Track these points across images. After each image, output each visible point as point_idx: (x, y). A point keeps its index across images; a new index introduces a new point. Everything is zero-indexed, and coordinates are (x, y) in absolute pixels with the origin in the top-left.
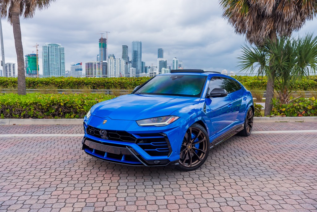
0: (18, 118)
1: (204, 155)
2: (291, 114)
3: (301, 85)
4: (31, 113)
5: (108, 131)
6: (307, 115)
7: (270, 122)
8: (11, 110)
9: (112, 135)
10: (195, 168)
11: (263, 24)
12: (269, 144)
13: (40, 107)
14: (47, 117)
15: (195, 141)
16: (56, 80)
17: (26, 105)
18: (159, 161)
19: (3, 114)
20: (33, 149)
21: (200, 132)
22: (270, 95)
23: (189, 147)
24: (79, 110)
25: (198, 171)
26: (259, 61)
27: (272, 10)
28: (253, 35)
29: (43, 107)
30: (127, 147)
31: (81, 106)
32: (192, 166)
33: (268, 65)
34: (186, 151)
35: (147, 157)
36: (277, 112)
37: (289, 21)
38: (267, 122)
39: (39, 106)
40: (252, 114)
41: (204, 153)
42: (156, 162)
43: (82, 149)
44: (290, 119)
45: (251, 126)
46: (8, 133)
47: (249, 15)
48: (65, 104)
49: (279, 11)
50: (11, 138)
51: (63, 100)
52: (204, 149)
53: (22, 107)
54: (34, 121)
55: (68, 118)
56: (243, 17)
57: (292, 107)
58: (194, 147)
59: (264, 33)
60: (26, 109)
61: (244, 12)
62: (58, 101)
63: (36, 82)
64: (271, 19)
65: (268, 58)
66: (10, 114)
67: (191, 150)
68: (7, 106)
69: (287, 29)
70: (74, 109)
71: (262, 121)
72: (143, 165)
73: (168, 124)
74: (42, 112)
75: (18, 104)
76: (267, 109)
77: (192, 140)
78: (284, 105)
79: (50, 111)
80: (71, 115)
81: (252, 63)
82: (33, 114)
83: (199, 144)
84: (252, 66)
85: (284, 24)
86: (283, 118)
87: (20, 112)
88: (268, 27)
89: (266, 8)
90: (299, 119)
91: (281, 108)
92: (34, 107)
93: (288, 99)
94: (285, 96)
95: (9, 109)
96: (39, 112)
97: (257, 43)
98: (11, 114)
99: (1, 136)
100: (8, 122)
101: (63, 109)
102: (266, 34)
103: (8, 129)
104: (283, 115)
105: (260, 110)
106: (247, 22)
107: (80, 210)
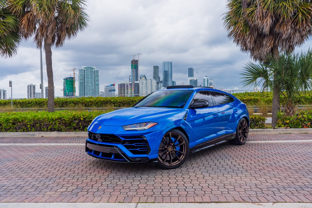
0: (46, 131)
1: (184, 156)
2: (296, 126)
4: (56, 127)
5: (102, 135)
7: (274, 133)
9: (105, 138)
10: (175, 167)
11: (264, 42)
13: (64, 121)
14: (69, 130)
15: (176, 144)
16: (85, 100)
17: (53, 120)
18: (140, 159)
19: (34, 128)
20: (52, 154)
21: (180, 137)
22: (276, 108)
23: (170, 149)
25: (177, 170)
26: (262, 76)
27: (269, 29)
28: (256, 52)
29: (66, 122)
30: (115, 147)
32: (172, 165)
33: (272, 80)
34: (167, 152)
35: (130, 155)
38: (270, 133)
41: (183, 155)
42: (138, 159)
43: (86, 151)
44: (294, 130)
45: (245, 136)
46: (35, 143)
47: (249, 34)
48: (84, 119)
49: (276, 30)
50: (37, 146)
51: (83, 115)
52: (183, 151)
53: (50, 122)
54: (58, 133)
56: (244, 37)
57: (297, 119)
58: (174, 149)
60: (52, 123)
61: (245, 32)
62: (78, 116)
63: (69, 102)
64: (271, 38)
65: (270, 72)
67: (171, 152)
68: (38, 121)
69: (288, 46)
71: (266, 133)
72: (127, 161)
73: (147, 128)
74: (66, 126)
75: (46, 119)
76: (274, 122)
77: (172, 143)
78: (288, 117)
79: (72, 125)
81: (255, 78)
82: (58, 128)
83: (179, 147)
84: (255, 81)
85: (284, 41)
86: (287, 129)
87: (47, 126)
89: (263, 28)
90: (304, 130)
91: (285, 120)
92: (59, 122)
93: (294, 112)
94: (291, 108)
95: (39, 124)
96: (63, 126)
97: (261, 60)
98: (40, 128)
99: (30, 144)
100: (38, 134)
101: (83, 123)
102: (267, 51)
103: (36, 140)
104: (287, 127)
105: (263, 122)
106: (248, 40)
107: (71, 190)
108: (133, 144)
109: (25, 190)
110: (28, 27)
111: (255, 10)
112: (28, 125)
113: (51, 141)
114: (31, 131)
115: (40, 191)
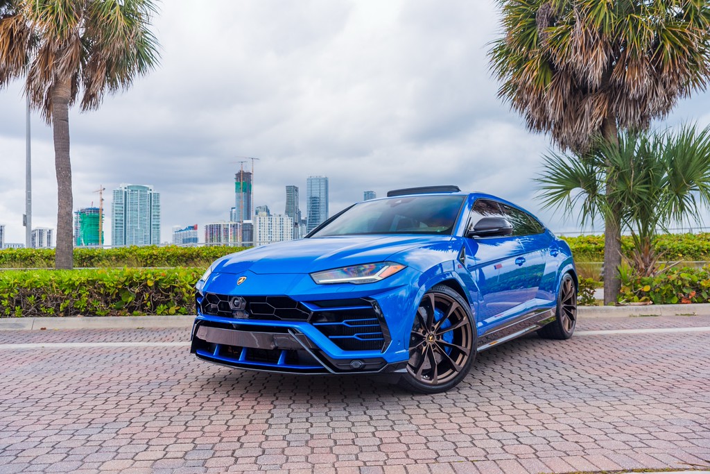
0: (53, 316)
1: (466, 358)
2: (665, 299)
3: (686, 252)
4: (82, 304)
5: (248, 299)
6: (701, 300)
7: (618, 316)
8: (38, 298)
9: (256, 308)
10: (445, 388)
11: (586, 106)
12: (614, 350)
14: (116, 312)
15: (443, 326)
16: (139, 252)
17: (72, 286)
18: (363, 363)
19: (21, 308)
20: (82, 365)
21: (455, 305)
22: (613, 259)
23: (431, 339)
24: (187, 295)
25: (452, 394)
26: (582, 184)
27: (601, 74)
28: (566, 130)
29: (108, 291)
30: (290, 332)
31: (191, 288)
32: (439, 382)
33: (603, 193)
34: (424, 348)
35: (334, 351)
36: (632, 295)
37: (640, 97)
38: (610, 316)
39: (99, 289)
40: (573, 289)
41: (464, 354)
42: (356, 364)
43: (192, 352)
44: (663, 308)
45: (572, 318)
46: (28, 342)
47: (553, 88)
48: (157, 283)
49: (616, 76)
50: (33, 350)
51: (153, 274)
52: (464, 345)
53: (63, 291)
54: (87, 320)
55: (162, 314)
56: (541, 92)
57: (666, 282)
58: (441, 340)
59: (589, 126)
60: (70, 295)
61: (542, 82)
62: (141, 276)
63: (97, 256)
64: (602, 96)
65: (602, 176)
66: (36, 307)
67: (434, 346)
68: (31, 290)
69: (639, 115)
70: (176, 294)
71: (600, 315)
72: (327, 371)
73: (380, 279)
74: (107, 303)
75: (55, 285)
76: (609, 291)
77: (435, 323)
78: (646, 278)
79: (124, 300)
80: (169, 308)
81: (567, 190)
82: (86, 307)
83: (452, 334)
84: (567, 195)
85: (630, 105)
86: (647, 306)
87: (57, 301)
88: (597, 111)
89: (587, 72)
90: (684, 309)
91: (639, 285)
92: (89, 291)
93: (654, 268)
94: (648, 259)
95: (35, 296)
96: (100, 303)
97: (577, 147)
99: (14, 346)
100: (30, 323)
101: (153, 294)
102: (594, 126)
103: (28, 336)
104: (646, 300)
105: (592, 291)
106: (550, 102)
107: (180, 455)
108: (343, 323)
109: (31, 458)
110: (8, 52)
111: (570, 29)
112: (4, 299)
113: (71, 339)
114: (10, 315)
115: (82, 460)
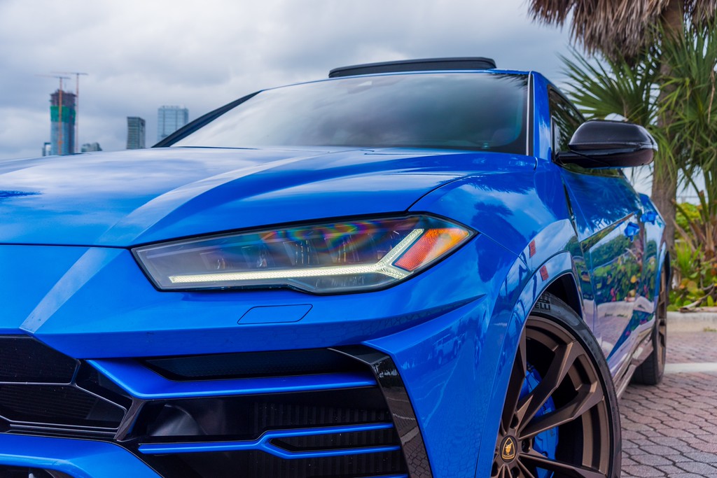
58: (532, 451)
67: (516, 471)
108: (262, 443)
